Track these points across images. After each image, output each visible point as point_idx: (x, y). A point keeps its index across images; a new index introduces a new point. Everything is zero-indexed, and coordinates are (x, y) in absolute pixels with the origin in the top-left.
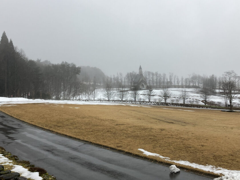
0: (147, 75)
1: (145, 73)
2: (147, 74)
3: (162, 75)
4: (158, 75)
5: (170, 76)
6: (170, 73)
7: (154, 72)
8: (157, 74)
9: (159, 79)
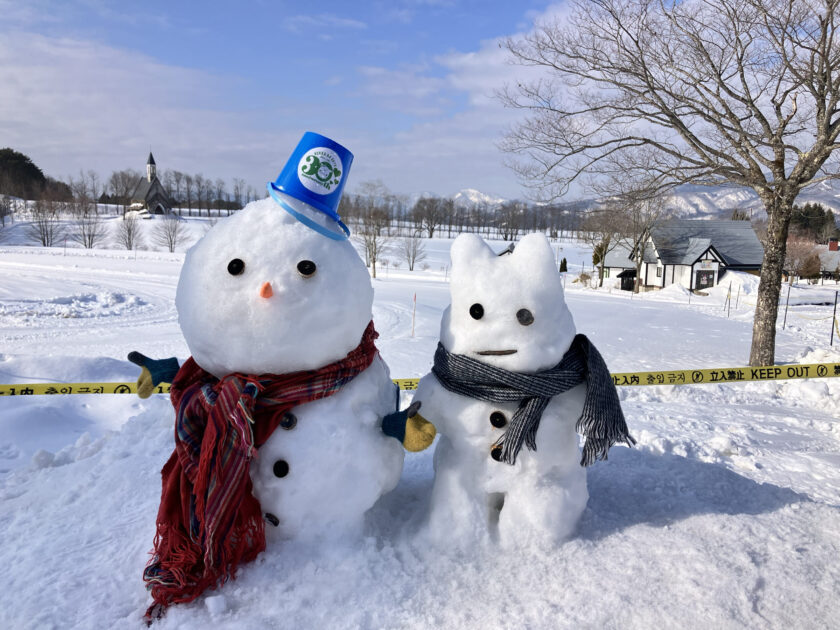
0: (171, 182)
1: (166, 174)
2: (173, 179)
3: (214, 184)
4: (202, 184)
5: (237, 188)
6: (236, 180)
7: (193, 175)
8: (199, 180)
9: (205, 194)
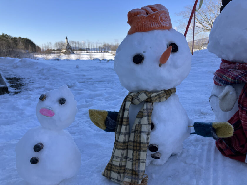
0: (71, 44)
5: (88, 44)
7: (77, 42)
8: (78, 43)
9: (80, 47)
